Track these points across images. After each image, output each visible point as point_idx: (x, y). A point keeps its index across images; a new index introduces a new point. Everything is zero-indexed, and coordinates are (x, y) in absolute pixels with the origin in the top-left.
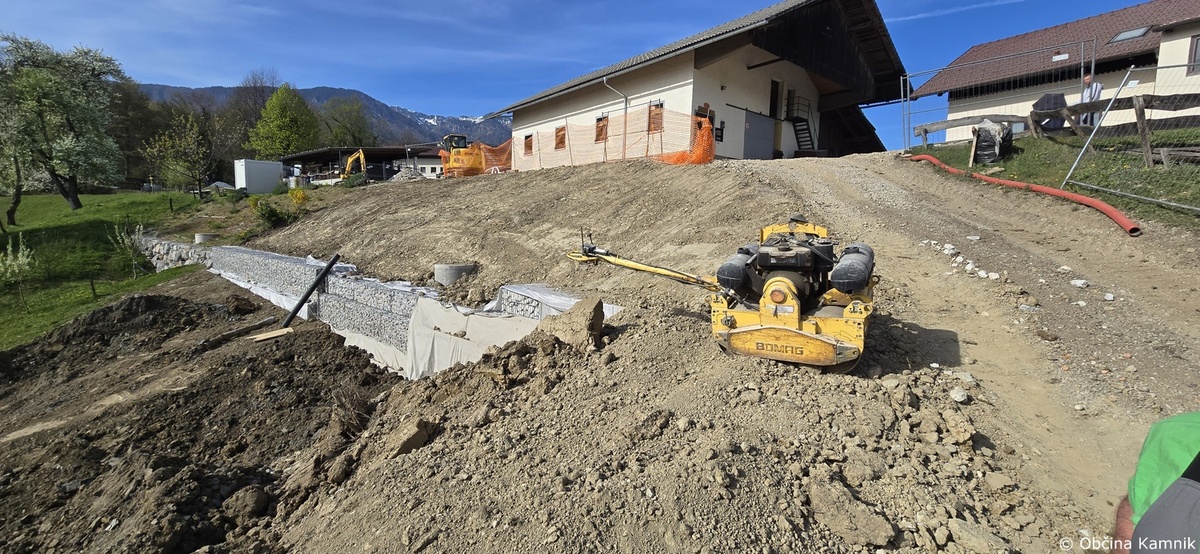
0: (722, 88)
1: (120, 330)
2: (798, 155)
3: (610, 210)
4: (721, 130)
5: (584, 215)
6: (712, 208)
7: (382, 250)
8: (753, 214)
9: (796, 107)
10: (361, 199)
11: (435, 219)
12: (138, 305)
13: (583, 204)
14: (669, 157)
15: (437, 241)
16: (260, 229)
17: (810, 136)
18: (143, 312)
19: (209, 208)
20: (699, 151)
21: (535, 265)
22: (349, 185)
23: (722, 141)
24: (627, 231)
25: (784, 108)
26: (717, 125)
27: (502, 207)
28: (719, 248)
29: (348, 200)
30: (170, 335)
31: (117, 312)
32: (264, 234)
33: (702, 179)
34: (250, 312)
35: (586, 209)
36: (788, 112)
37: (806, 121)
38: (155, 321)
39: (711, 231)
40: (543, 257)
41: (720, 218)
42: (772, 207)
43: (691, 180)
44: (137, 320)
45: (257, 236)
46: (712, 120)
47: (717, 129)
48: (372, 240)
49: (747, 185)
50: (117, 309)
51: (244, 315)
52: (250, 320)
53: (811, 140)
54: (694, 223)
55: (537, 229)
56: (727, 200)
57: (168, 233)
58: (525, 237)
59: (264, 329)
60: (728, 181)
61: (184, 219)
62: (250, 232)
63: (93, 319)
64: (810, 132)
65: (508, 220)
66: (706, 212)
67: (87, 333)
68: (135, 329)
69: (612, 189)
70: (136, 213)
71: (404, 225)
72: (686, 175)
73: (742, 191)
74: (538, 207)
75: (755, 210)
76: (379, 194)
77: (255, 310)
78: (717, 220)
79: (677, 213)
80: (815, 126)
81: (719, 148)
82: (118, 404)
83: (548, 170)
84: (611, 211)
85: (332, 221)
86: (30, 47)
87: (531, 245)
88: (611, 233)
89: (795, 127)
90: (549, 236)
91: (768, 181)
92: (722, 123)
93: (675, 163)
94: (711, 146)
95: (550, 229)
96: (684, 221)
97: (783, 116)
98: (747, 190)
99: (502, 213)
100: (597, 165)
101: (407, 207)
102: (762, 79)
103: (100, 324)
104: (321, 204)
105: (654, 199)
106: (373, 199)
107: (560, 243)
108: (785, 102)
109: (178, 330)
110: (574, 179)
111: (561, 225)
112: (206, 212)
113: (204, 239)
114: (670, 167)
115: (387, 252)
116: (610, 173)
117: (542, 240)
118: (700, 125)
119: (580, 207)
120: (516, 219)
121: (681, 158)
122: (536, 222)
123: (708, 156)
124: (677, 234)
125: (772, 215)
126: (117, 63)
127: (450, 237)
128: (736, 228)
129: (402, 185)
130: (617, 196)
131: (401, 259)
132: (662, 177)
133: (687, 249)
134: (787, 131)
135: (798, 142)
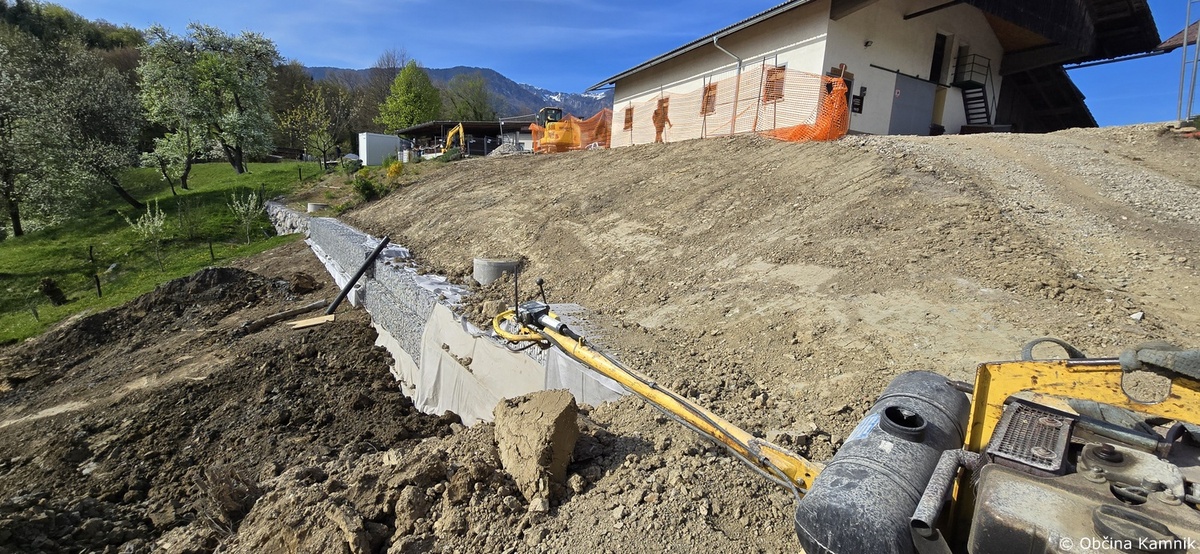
0: (867, 44)
1: (193, 301)
2: (964, 131)
3: (693, 200)
4: (861, 98)
5: (661, 205)
6: (837, 205)
7: (442, 233)
8: (904, 220)
9: (968, 68)
10: (449, 174)
11: (504, 201)
12: (211, 277)
13: (664, 190)
14: (783, 131)
15: (496, 226)
16: (355, 202)
17: (986, 107)
18: (215, 284)
19: (330, 178)
20: (826, 123)
21: (584, 268)
22: (446, 159)
23: (860, 112)
24: (709, 232)
25: (951, 70)
26: (856, 92)
27: (575, 189)
28: (838, 278)
29: (438, 175)
30: (231, 311)
31: (191, 283)
32: (359, 206)
33: (825, 162)
34: (310, 291)
35: (665, 198)
36: (956, 75)
37: (982, 86)
38: (223, 293)
39: (829, 243)
40: (597, 259)
41: (847, 224)
42: (940, 210)
43: (810, 162)
44: (208, 292)
45: (352, 208)
46: (848, 83)
47: (855, 97)
48: (438, 221)
49: (895, 172)
50: (193, 279)
51: (302, 294)
52: (308, 301)
53: (987, 112)
54: (805, 227)
55: (602, 219)
56: (861, 195)
57: (293, 201)
58: (586, 229)
59: (310, 314)
60: (866, 166)
61: (309, 188)
62: (347, 204)
63: (171, 289)
64: (986, 102)
65: (575, 205)
66: (824, 212)
67: (166, 301)
68: (206, 301)
69: (702, 172)
70: (273, 181)
71: (473, 206)
72: (803, 155)
73: (887, 182)
74: (613, 191)
75: (905, 214)
76: (467, 170)
77: (315, 289)
78: (842, 226)
79: (781, 210)
80: (993, 94)
81: (855, 121)
82: (139, 390)
83: (639, 146)
84: (695, 201)
85: (415, 198)
86: (210, 32)
87: (589, 240)
88: (687, 233)
89: (964, 95)
90: (612, 231)
91: (931, 168)
92: (863, 90)
93: (790, 139)
94: (843, 118)
95: (617, 220)
96: (790, 222)
97: (949, 80)
98: (895, 181)
99: (572, 197)
100: (694, 141)
101: (486, 184)
102: (923, 34)
103: (177, 294)
104: (414, 178)
105: (753, 187)
106: (460, 175)
107: (622, 242)
108: (953, 63)
109: (240, 306)
110: (662, 158)
111: (630, 217)
112: (325, 182)
113: (315, 209)
114: (783, 145)
115: (445, 236)
116: (706, 151)
117: (604, 235)
118: (829, 87)
119: (659, 194)
120: (584, 205)
121: (800, 133)
122: (604, 210)
123: (836, 129)
124: (775, 243)
125: (938, 224)
126: (273, 44)
127: (510, 222)
128: (871, 242)
129: (491, 162)
130: (707, 182)
131: (456, 245)
132: (769, 158)
133: (787, 271)
134: (953, 102)
135: (968, 115)
